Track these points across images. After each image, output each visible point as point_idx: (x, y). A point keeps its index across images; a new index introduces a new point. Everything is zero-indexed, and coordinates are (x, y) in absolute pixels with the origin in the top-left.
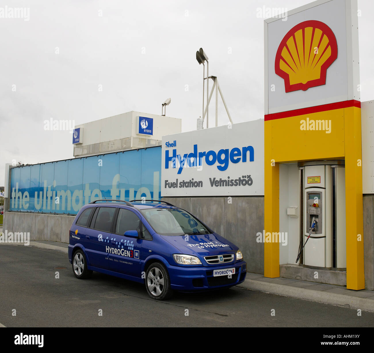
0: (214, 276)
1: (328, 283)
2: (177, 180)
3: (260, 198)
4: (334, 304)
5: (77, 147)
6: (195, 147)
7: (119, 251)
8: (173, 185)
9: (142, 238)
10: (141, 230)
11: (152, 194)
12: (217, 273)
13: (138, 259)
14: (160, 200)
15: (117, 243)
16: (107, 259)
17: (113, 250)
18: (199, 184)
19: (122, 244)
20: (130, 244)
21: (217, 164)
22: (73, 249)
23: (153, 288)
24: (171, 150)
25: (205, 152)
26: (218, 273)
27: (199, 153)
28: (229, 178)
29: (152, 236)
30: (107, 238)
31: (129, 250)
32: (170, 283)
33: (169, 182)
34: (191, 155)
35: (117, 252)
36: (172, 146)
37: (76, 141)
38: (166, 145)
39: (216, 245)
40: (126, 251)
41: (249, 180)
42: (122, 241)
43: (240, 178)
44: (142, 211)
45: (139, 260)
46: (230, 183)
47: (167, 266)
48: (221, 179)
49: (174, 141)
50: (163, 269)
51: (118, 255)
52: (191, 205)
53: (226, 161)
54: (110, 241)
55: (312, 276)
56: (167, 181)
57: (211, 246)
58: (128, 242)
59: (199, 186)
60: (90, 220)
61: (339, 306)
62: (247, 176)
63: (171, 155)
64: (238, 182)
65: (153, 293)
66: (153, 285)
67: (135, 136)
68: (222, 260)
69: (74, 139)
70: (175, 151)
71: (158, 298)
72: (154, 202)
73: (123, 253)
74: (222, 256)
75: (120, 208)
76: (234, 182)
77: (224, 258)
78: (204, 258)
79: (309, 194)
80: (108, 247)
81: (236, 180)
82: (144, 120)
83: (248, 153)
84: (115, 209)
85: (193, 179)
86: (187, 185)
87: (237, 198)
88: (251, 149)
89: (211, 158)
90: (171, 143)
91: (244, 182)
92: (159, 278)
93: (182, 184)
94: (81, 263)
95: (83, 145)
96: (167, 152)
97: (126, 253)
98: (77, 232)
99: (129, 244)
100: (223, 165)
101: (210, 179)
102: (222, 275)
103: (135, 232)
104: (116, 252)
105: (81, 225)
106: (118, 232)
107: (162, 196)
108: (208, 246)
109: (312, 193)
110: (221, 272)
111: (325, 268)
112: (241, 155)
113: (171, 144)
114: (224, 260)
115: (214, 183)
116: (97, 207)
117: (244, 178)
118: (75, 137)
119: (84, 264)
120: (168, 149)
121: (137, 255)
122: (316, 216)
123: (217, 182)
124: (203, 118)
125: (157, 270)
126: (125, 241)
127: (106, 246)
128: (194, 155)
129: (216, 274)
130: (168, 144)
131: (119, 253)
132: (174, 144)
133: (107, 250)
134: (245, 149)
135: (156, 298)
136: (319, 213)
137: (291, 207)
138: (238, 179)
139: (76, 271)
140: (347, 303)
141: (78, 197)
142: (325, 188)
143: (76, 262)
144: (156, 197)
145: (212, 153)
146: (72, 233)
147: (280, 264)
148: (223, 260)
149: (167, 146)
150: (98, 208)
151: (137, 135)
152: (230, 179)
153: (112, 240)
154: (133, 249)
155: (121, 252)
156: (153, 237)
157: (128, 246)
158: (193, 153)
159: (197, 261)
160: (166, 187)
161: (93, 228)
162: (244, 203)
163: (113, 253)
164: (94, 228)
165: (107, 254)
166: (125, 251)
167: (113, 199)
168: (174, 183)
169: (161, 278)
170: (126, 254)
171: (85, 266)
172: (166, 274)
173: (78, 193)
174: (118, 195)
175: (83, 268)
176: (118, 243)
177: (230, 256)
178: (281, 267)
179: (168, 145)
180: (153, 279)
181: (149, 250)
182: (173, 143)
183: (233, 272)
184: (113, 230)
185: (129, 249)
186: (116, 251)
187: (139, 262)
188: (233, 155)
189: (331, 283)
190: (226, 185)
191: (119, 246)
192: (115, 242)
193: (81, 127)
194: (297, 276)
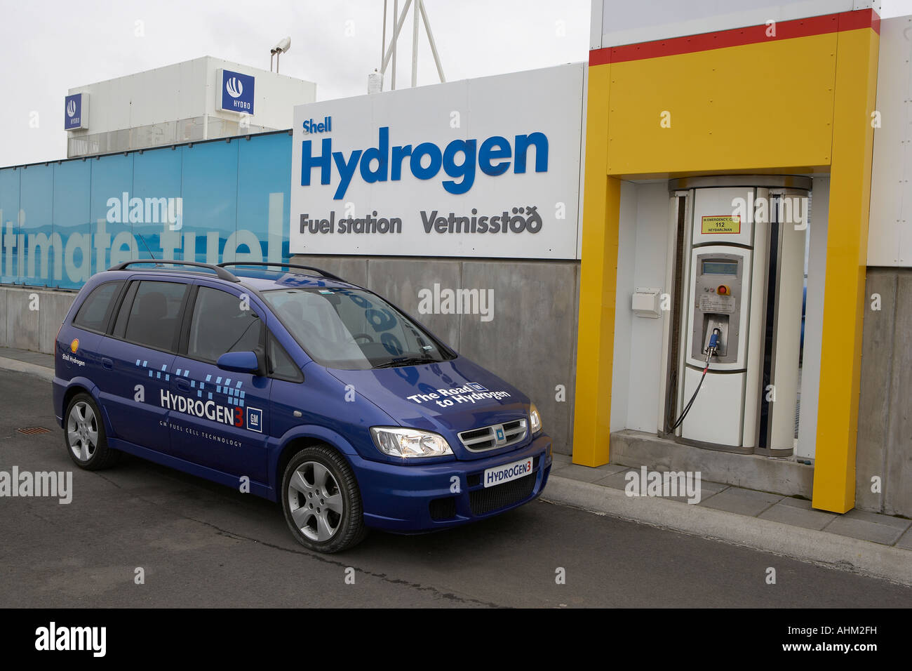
0: (486, 485)
1: (746, 486)
2: (333, 214)
3: (561, 265)
4: (804, 558)
5: (74, 138)
6: (384, 133)
7: (199, 405)
8: (323, 227)
9: (268, 375)
10: (266, 349)
11: (265, 247)
12: (493, 478)
13: (258, 435)
14: (288, 261)
15: (193, 384)
16: (165, 424)
17: (182, 401)
18: (393, 225)
19: (211, 387)
20: (235, 388)
21: (442, 176)
22: (65, 391)
23: (306, 519)
24: (317, 140)
25: (409, 147)
26: (496, 477)
27: (393, 148)
28: (474, 211)
29: (300, 369)
30: (164, 368)
31: (230, 407)
32: (361, 507)
33: (310, 218)
34: (371, 153)
35: (194, 408)
36: (321, 129)
37: (73, 124)
38: (305, 126)
39: (481, 395)
40: (222, 408)
41: (531, 220)
42: (208, 378)
43: (506, 214)
44: (266, 295)
45: (263, 438)
46: (478, 226)
47: (353, 461)
48: (452, 215)
49: (326, 118)
50: (339, 470)
51: (196, 415)
52: (370, 278)
53: (468, 170)
54: (173, 376)
55: (702, 466)
56: (307, 216)
57: (470, 398)
58: (228, 382)
59: (392, 231)
60: (113, 318)
61: (821, 565)
62: (528, 208)
63: (317, 152)
64: (500, 223)
65: (306, 531)
66: (305, 509)
67: (214, 114)
68: (503, 438)
69: (67, 118)
70: (327, 144)
71: (324, 547)
72: (270, 268)
73: (213, 412)
74: (500, 426)
75: (199, 286)
76: (488, 222)
77: (505, 430)
78: (459, 435)
79: (703, 261)
80: (168, 392)
81: (494, 219)
82: (234, 79)
83: (532, 151)
84: (185, 286)
85: (375, 214)
86: (359, 226)
87: (496, 263)
88: (540, 141)
89: (426, 161)
90: (317, 122)
91: (518, 225)
92: (324, 493)
93: (346, 224)
94: (90, 428)
95: (90, 133)
96: (307, 146)
97: (222, 414)
98: (75, 345)
99: (231, 390)
100: (459, 181)
101: (423, 214)
102: (504, 481)
103: (246, 355)
104: (190, 407)
105: (87, 327)
106: (195, 351)
107: (291, 252)
108: (461, 398)
109: (712, 258)
110: (501, 474)
111: (740, 449)
112: (510, 156)
113: (317, 124)
114: (507, 437)
115: (432, 223)
116: (132, 281)
117: (519, 214)
118: (71, 114)
119: (96, 433)
120: (309, 137)
121: (256, 420)
122: (724, 318)
123: (442, 222)
124: (383, 71)
125: (320, 470)
126: (219, 380)
127: (162, 390)
128: (380, 153)
129: (490, 479)
130: (309, 125)
131: (200, 412)
132: (327, 126)
133: (165, 402)
134: (523, 141)
135: (318, 547)
136: (731, 310)
137: (641, 289)
138: (501, 215)
139: (75, 450)
140: (843, 558)
141: (78, 248)
142: (751, 248)
143: (74, 424)
144: (275, 256)
145: (429, 148)
146: (61, 348)
147: (612, 431)
148: (505, 437)
149: (308, 131)
150: (135, 284)
151: (219, 112)
152: (478, 216)
153: (178, 372)
154: (242, 403)
155: (205, 409)
156: (303, 373)
157: (228, 395)
158: (378, 149)
159: (439, 446)
160: (302, 231)
161: (121, 338)
162: (515, 278)
163: (180, 410)
164: (125, 338)
165: (163, 411)
166: (219, 407)
167: (166, 258)
168: (324, 221)
169: (331, 491)
170: (222, 417)
171: (102, 439)
172: (349, 482)
173: (78, 241)
174: (178, 246)
175: (95, 444)
176: (198, 383)
177: (517, 425)
178: (612, 440)
179: (310, 127)
180: (305, 492)
181: (295, 412)
182: (324, 123)
183: (528, 468)
184: (181, 347)
185: (230, 400)
186: (190, 405)
187: (263, 443)
188: (486, 154)
189: (756, 486)
190: (467, 231)
191: (200, 394)
192: (189, 379)
193: (85, 92)
194: (658, 464)
